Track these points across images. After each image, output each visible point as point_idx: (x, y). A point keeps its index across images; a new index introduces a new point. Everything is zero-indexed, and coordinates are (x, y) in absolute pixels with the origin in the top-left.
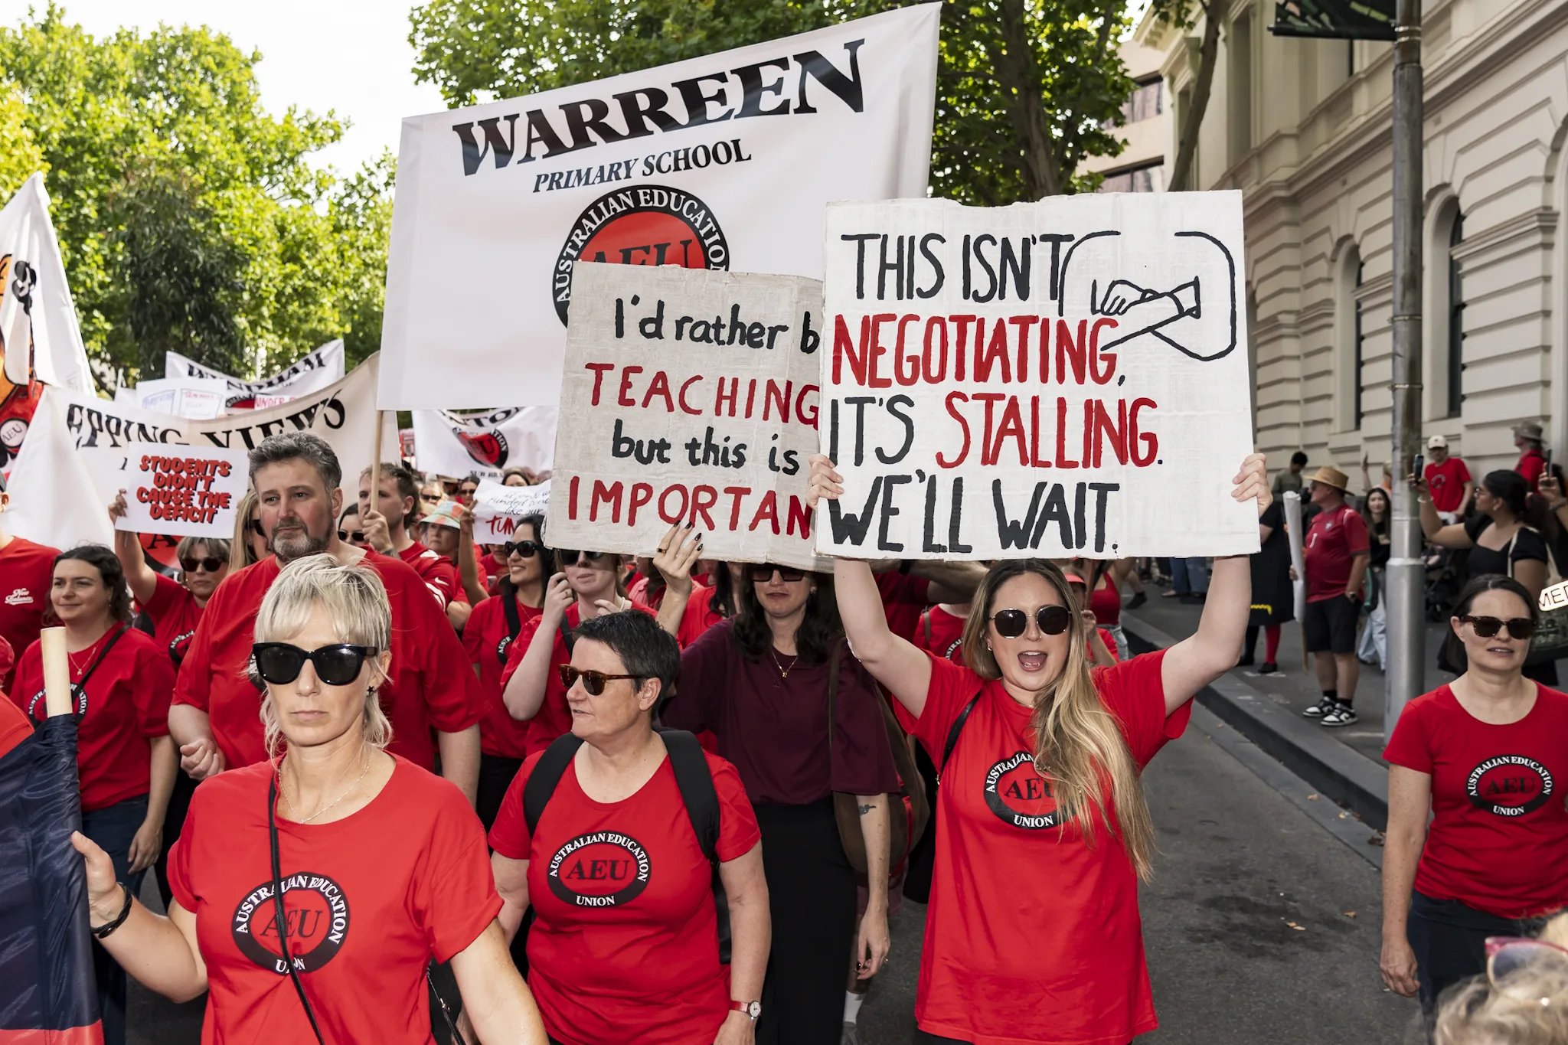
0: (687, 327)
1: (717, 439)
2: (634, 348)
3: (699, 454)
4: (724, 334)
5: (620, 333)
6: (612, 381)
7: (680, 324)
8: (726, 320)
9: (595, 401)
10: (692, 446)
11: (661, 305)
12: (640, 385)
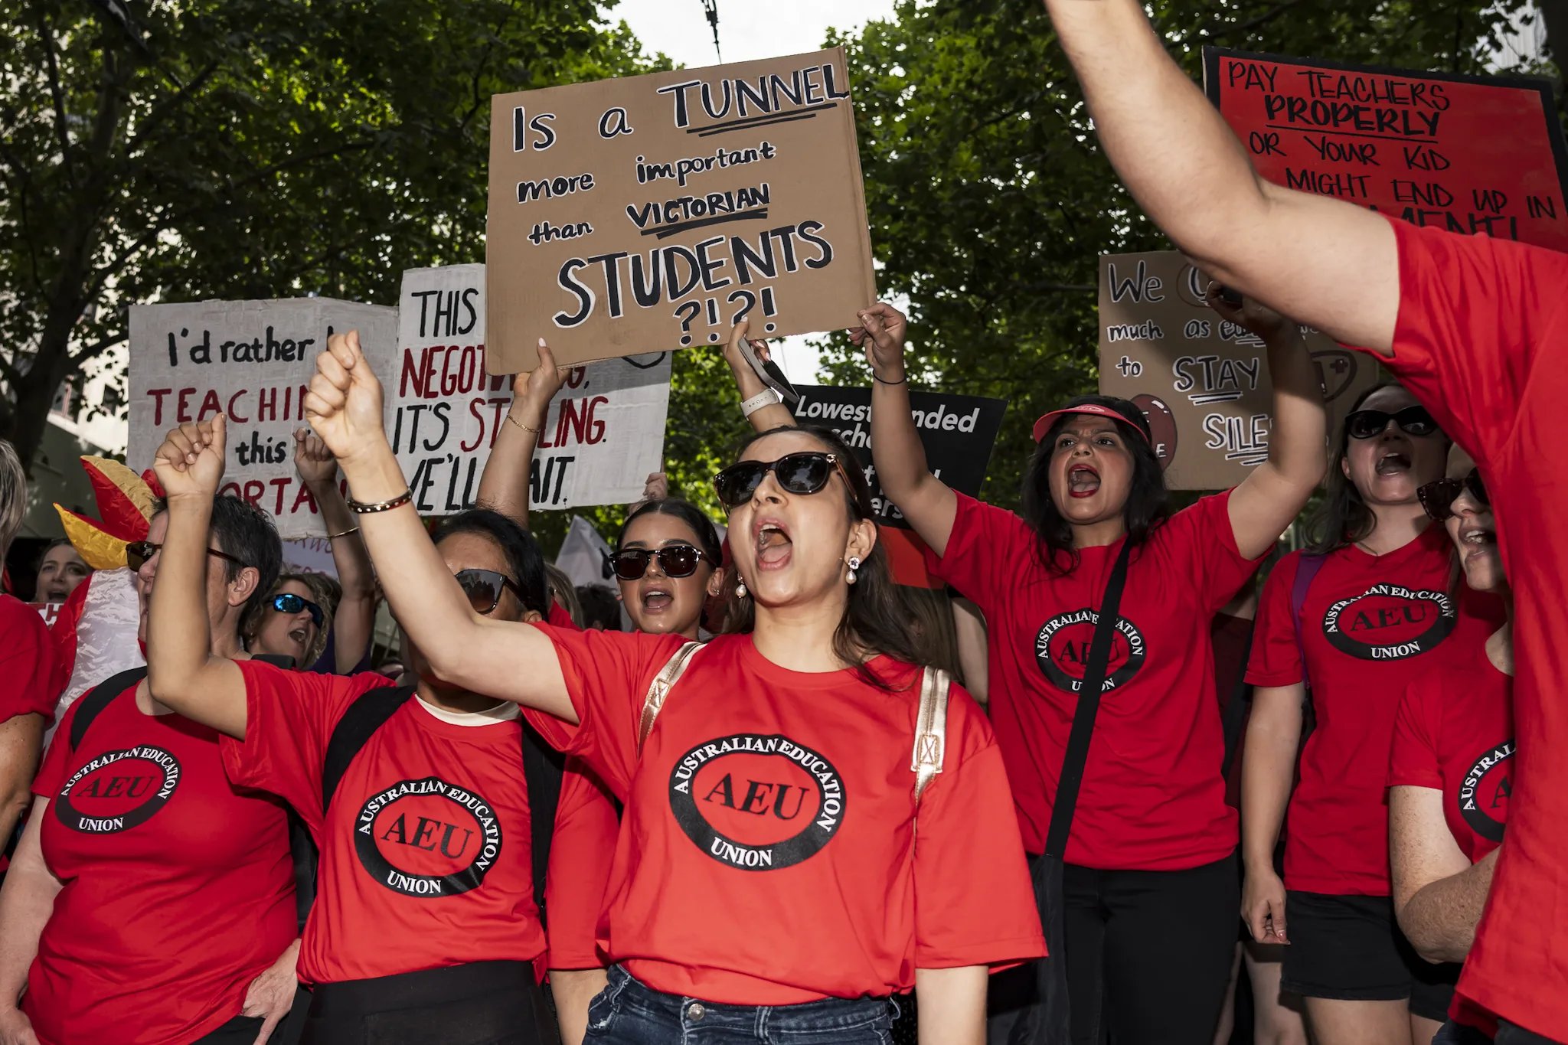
0: (231, 350)
1: (262, 441)
2: (187, 373)
3: (248, 455)
4: (262, 353)
5: (174, 362)
6: (170, 403)
7: (224, 349)
8: (263, 341)
9: (158, 422)
10: (242, 449)
11: (207, 334)
12: (195, 403)
